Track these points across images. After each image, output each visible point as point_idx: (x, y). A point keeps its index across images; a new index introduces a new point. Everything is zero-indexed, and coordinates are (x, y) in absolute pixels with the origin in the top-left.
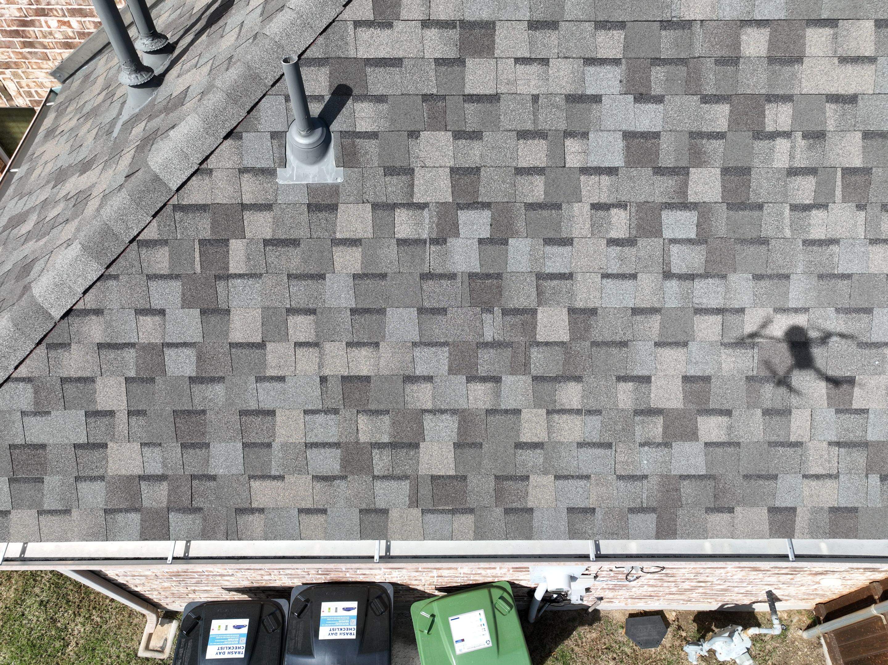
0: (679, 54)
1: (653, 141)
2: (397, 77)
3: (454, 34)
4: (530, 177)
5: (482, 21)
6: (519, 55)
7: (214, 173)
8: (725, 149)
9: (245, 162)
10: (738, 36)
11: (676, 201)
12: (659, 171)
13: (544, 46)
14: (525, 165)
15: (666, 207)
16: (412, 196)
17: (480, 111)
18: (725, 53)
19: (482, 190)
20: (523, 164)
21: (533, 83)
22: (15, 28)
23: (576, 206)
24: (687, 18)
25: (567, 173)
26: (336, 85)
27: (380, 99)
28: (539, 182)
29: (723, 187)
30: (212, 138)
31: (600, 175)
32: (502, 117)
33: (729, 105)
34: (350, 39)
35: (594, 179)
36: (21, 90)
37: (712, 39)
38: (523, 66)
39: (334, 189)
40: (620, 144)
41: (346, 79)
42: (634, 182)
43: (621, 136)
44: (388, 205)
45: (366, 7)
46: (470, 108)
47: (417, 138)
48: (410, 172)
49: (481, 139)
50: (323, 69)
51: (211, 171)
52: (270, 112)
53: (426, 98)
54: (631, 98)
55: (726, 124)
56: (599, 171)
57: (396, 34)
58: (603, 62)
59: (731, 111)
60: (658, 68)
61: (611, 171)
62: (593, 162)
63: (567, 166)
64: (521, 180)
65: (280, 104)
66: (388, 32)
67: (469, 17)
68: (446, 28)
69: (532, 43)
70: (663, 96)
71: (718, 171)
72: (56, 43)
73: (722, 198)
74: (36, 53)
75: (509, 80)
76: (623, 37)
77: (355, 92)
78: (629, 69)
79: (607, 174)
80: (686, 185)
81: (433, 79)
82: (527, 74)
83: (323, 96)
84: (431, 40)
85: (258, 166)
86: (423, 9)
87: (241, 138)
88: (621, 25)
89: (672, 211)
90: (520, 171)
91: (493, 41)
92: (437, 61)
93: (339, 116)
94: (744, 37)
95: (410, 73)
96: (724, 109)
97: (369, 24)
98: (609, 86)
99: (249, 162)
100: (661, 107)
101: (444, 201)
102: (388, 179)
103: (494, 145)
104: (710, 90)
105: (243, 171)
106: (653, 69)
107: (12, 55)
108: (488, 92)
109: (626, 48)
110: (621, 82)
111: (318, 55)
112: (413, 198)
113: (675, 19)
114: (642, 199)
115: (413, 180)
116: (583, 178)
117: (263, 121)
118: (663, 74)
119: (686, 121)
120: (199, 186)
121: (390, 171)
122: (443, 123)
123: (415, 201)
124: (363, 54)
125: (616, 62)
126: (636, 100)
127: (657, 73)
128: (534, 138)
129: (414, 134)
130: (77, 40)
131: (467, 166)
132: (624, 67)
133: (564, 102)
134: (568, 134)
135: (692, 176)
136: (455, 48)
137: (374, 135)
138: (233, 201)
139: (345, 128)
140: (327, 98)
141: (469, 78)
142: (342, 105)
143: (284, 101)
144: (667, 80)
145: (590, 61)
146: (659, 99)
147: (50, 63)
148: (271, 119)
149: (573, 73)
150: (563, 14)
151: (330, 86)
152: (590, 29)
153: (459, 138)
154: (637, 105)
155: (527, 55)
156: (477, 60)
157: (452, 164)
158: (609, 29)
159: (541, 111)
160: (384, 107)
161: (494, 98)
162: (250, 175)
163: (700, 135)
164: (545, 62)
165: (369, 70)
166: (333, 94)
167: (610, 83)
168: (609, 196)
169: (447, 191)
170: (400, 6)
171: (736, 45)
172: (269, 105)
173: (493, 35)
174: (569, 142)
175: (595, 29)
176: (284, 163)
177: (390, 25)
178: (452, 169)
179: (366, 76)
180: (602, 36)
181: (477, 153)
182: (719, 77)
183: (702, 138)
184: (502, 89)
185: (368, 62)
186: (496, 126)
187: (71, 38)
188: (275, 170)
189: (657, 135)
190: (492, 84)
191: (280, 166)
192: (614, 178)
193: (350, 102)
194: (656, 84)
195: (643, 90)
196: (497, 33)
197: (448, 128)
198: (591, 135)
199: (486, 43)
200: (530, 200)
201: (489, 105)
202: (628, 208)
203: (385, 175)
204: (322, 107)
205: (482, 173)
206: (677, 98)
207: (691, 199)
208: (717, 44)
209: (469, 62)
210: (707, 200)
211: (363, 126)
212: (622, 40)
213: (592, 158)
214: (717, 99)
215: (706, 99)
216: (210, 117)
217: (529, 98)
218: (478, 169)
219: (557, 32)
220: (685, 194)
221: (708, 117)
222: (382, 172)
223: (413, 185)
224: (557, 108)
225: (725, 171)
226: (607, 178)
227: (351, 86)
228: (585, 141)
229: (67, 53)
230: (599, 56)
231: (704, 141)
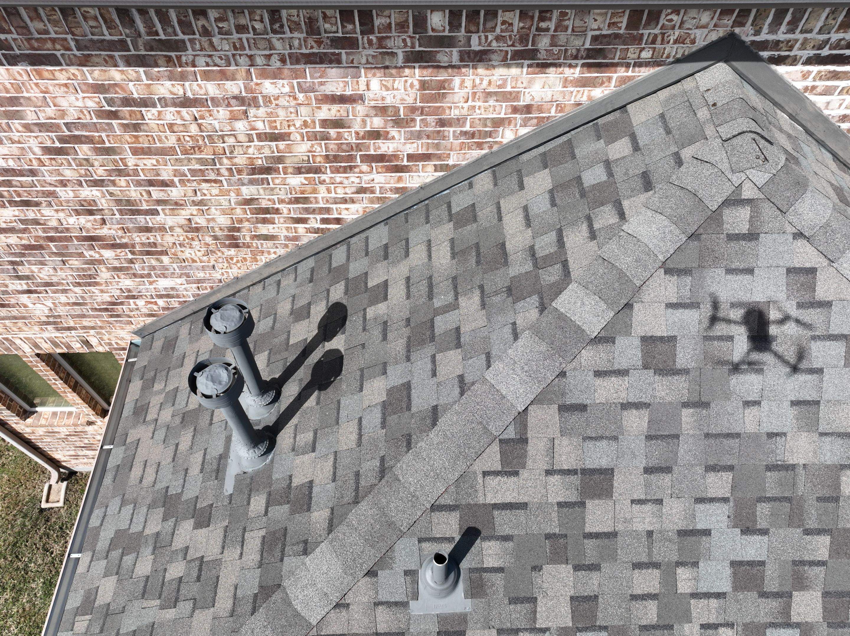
0: (783, 492)
1: (758, 568)
2: (522, 519)
3: (576, 480)
4: (644, 602)
5: (601, 469)
6: (635, 497)
7: (351, 607)
8: (825, 575)
9: (380, 597)
10: (838, 478)
11: (780, 620)
12: (763, 595)
13: (659, 488)
14: (639, 592)
15: (770, 626)
16: (535, 622)
17: (598, 546)
18: (826, 492)
19: (600, 615)
20: (638, 591)
21: (647, 520)
22: (105, 307)
23: (687, 627)
24: (791, 462)
25: (678, 598)
26: (466, 528)
27: (506, 538)
28: (652, 607)
29: (825, 609)
30: (350, 578)
31: (709, 598)
32: (619, 551)
33: (829, 537)
34: (480, 487)
35: (703, 602)
36: (102, 342)
37: (814, 480)
38: (639, 506)
39: (463, 618)
40: (728, 571)
41: (476, 522)
42: (741, 605)
43: (729, 565)
44: (512, 630)
45: (494, 459)
46: (590, 543)
47: (539, 571)
48: (533, 600)
49: (599, 570)
50: (453, 514)
51: (348, 605)
52: (403, 552)
53: (548, 536)
54: (738, 531)
55: (827, 553)
56: (708, 595)
57: (521, 481)
58: (712, 500)
59: (831, 542)
60: (763, 504)
61: (719, 595)
62: (703, 588)
63: (679, 592)
64: (637, 605)
65: (413, 546)
66: (513, 479)
67: (589, 465)
68: (568, 475)
69: (648, 485)
70: (768, 529)
71: (819, 594)
72: (141, 315)
73: (823, 618)
74: (122, 321)
75: (626, 519)
76: (731, 477)
77: (484, 534)
78: (736, 506)
79: (715, 598)
80: (790, 607)
81: (556, 519)
82: (642, 512)
83: (453, 538)
84: (554, 485)
85: (393, 600)
86: (547, 459)
87: (377, 575)
88: (731, 468)
89: (776, 629)
90: (634, 597)
91: (612, 485)
92: (560, 505)
93: (468, 554)
94: (844, 479)
95: (534, 515)
96: (826, 540)
97: (496, 473)
98: (718, 521)
99: (383, 596)
100: (766, 538)
101: (564, 626)
102: (512, 607)
103: (611, 575)
104: (812, 524)
105: (377, 604)
106: (758, 505)
107: (98, 322)
108: (606, 530)
109: (733, 488)
110: (728, 517)
111: (449, 502)
112: (536, 624)
113: (779, 463)
114: (748, 620)
115: (536, 607)
116: (692, 601)
117: (397, 560)
118: (768, 509)
119: (790, 551)
120: (337, 618)
121: (514, 601)
122: (565, 558)
123: (537, 626)
124: (491, 499)
125: (725, 500)
126: (743, 532)
127: (762, 509)
128: (648, 568)
129: (537, 568)
130: (161, 312)
131: (586, 594)
132: (731, 504)
133: (676, 536)
134: (679, 564)
135: (794, 599)
136: (576, 492)
137: (500, 570)
138: (369, 631)
139: (474, 565)
140: (457, 538)
141: (589, 517)
142: (471, 544)
143: (417, 542)
144: (772, 514)
145: (700, 500)
146: (764, 532)
147: (133, 326)
148: (404, 559)
149: (685, 510)
150: (677, 459)
151: (460, 528)
152: (700, 471)
153: (579, 570)
154: (744, 537)
155: (643, 497)
156: (597, 502)
157: (572, 593)
158: (718, 471)
159: (655, 544)
160: (510, 545)
161: (612, 535)
162: (384, 607)
163: (802, 563)
164: (660, 502)
165: (496, 513)
166: (463, 536)
167: (718, 518)
168: (717, 617)
169: (567, 617)
170: (526, 457)
171: (837, 486)
172: (403, 547)
173: (611, 480)
174: (680, 571)
175: (706, 471)
176: (416, 596)
177: (516, 474)
178: (572, 598)
179: (494, 518)
180: (712, 477)
181: (596, 582)
182: (820, 512)
183: (805, 565)
184: (620, 527)
185: (495, 506)
186: (613, 557)
187: (155, 311)
188: (407, 603)
189: (762, 563)
190: (610, 523)
191: (412, 599)
192: (722, 601)
193: (478, 541)
194: (761, 519)
195: (750, 524)
196: (615, 478)
197: (569, 562)
198: (701, 564)
199: (605, 487)
200: (644, 622)
201: (607, 540)
202: (735, 627)
203: (510, 604)
204: (453, 546)
205: (600, 600)
206: (781, 531)
207: (795, 619)
208: (818, 484)
209: (589, 504)
210: (809, 620)
211: (490, 562)
212: (730, 481)
213: (701, 584)
214: (819, 532)
215: (808, 532)
216: (349, 560)
217: (644, 534)
218: (596, 597)
219: (670, 475)
220: (789, 616)
221: (810, 547)
222: (506, 601)
223: (535, 612)
224: (670, 541)
225: (826, 594)
226: (716, 601)
227: (480, 528)
228: (695, 569)
229: (150, 320)
230: (709, 495)
231: (806, 568)
